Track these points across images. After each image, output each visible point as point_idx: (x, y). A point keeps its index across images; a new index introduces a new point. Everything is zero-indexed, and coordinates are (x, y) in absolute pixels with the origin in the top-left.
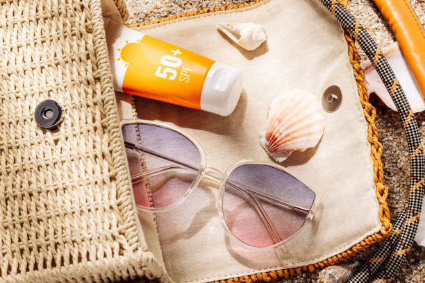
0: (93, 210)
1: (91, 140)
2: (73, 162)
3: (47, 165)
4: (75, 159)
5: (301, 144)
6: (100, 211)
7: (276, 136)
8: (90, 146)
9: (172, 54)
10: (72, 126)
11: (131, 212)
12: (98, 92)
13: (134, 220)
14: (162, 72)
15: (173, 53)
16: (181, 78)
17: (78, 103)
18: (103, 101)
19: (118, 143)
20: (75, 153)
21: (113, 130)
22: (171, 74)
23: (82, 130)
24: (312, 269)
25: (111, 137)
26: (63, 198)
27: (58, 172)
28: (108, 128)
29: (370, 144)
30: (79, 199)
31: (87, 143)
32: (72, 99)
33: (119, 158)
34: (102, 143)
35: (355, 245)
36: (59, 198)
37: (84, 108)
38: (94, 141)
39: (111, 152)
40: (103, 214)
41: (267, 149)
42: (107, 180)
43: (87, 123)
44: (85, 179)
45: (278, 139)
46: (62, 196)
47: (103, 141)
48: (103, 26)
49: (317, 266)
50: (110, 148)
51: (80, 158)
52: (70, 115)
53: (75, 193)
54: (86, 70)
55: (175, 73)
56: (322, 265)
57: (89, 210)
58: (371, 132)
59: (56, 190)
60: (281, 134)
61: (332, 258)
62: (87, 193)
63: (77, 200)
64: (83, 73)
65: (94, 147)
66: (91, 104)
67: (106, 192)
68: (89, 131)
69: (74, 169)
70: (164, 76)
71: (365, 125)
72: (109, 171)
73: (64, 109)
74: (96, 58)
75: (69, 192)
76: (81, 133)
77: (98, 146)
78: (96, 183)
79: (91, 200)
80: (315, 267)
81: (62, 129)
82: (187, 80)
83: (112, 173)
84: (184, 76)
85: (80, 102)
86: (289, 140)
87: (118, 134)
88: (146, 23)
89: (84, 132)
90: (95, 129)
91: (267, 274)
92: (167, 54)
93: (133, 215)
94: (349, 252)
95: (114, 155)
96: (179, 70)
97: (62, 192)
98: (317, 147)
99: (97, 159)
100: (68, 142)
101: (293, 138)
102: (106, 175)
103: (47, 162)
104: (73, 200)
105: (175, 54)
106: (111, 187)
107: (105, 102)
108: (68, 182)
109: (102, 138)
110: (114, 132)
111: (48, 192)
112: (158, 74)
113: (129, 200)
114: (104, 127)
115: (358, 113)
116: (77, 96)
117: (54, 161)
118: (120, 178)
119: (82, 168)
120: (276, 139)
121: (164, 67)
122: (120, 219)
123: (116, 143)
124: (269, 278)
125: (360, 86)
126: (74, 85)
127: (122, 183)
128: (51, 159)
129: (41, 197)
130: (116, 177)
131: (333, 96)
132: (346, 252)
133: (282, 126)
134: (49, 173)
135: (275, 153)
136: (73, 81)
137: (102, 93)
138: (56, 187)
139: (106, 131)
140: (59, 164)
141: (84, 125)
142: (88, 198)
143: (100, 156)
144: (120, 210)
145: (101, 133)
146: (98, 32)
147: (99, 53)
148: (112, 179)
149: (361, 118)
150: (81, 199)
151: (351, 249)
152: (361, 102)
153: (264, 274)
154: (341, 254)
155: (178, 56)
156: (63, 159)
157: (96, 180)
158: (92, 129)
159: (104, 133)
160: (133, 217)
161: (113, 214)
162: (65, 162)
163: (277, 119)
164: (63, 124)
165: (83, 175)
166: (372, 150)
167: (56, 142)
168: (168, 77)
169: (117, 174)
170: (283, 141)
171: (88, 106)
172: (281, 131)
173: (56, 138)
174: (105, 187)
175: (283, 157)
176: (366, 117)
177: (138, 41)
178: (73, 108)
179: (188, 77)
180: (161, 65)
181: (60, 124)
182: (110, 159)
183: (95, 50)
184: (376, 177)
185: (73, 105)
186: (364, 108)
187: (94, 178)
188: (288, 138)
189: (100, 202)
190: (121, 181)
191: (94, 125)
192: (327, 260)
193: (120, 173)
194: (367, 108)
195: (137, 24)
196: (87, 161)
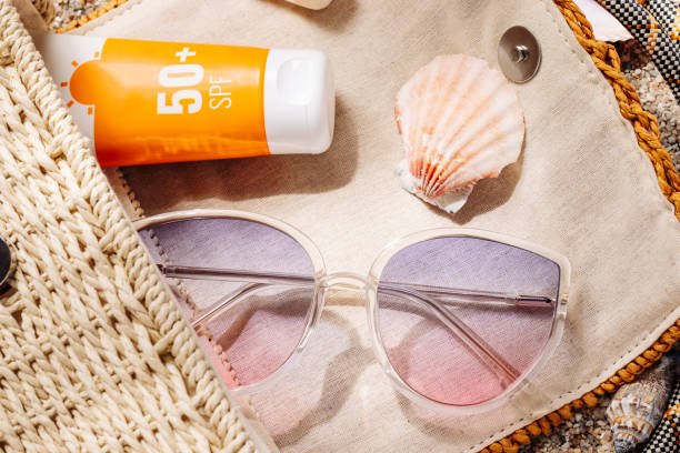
0: (148, 435)
1: (91, 291)
2: (69, 349)
3: (16, 371)
4: (71, 341)
5: (488, 164)
6: (164, 432)
7: (433, 164)
8: (95, 302)
9: (177, 61)
10: (40, 272)
11: (231, 416)
12: (72, 183)
13: (243, 430)
14: (169, 102)
15: (179, 58)
16: (214, 104)
17: (35, 220)
18: (88, 200)
19: (152, 278)
20: (66, 327)
21: (131, 255)
22: (192, 101)
23: (65, 273)
24: (591, 401)
25: (133, 270)
26: (73, 429)
27: (44, 379)
28: (119, 253)
29: (629, 123)
30: (111, 421)
31: (85, 298)
32: (20, 215)
33: (164, 309)
34: (116, 288)
35: (668, 331)
36: (66, 434)
37: (53, 227)
38: (99, 290)
39: (143, 301)
40: (172, 435)
41: (421, 195)
42: (155, 363)
43: (69, 257)
44: (108, 376)
45: (439, 169)
46: (72, 426)
47: (119, 282)
48: (31, 44)
49: (600, 392)
50: (139, 293)
51: (81, 335)
52: (27, 251)
53: (95, 411)
54: (30, 146)
55: (197, 96)
56: (610, 387)
57: (140, 438)
58: (623, 97)
59: (53, 418)
60: (441, 157)
61: (625, 368)
62: (122, 405)
63: (106, 425)
64: (25, 156)
65: (103, 302)
66: (65, 213)
67: (161, 389)
68: (79, 272)
69: (75, 361)
70: (177, 109)
71: (605, 88)
72: (153, 343)
73: (10, 241)
74: (41, 115)
75: (81, 414)
76: (65, 281)
77: (109, 296)
78: (134, 376)
79: (136, 416)
80: (597, 396)
81: (21, 286)
82: (226, 103)
83: (161, 344)
84: (218, 98)
85: (40, 216)
86: (462, 164)
87: (144, 259)
88: (90, 16)
89: (70, 276)
90: (92, 263)
91: (509, 440)
92: (168, 64)
93: (236, 420)
94: (659, 347)
95: (152, 305)
96: (203, 88)
97: (68, 417)
98: (521, 158)
99: (118, 326)
100: (42, 309)
101: (470, 157)
102: (150, 353)
103: (13, 365)
104: (96, 427)
105: (183, 59)
106: (168, 376)
107: (93, 200)
108: (72, 393)
109: (112, 278)
110: (134, 258)
111: (37, 426)
112: (162, 109)
113: (218, 391)
114: (110, 253)
115: (583, 67)
116: (30, 206)
117: (29, 356)
118: (183, 350)
119: (92, 354)
120: (435, 169)
121: (170, 93)
122: (212, 436)
123: (146, 279)
124: (515, 448)
125: (568, 12)
126: (14, 185)
127: (190, 360)
128: (19, 355)
129: (26, 444)
130: (174, 351)
131: (519, 48)
132: (651, 348)
133: (439, 139)
134: (26, 386)
135: (439, 198)
136: (8, 177)
137: (80, 183)
138: (51, 412)
139: (116, 260)
140: (42, 362)
141: (66, 263)
142: (130, 413)
143: (121, 317)
144: (207, 418)
145: (108, 267)
146: (27, 58)
147: (44, 102)
148: (166, 356)
149: (592, 76)
150: (115, 419)
151: (660, 341)
152: (582, 43)
153: (504, 442)
154: (642, 355)
155: (190, 60)
156: (46, 347)
157: (130, 369)
158: (84, 266)
159: (113, 265)
160: (239, 425)
161: (192, 430)
162: (51, 352)
163: (424, 129)
164: (19, 275)
165: (99, 368)
166: (638, 134)
167: (17, 315)
168: (186, 109)
169: (172, 344)
170: (450, 168)
171: (59, 220)
172: (440, 151)
173: (13, 308)
174: (156, 378)
175: (458, 200)
176: (602, 71)
177: (97, 54)
178: (29, 233)
179: (227, 98)
180: (163, 89)
181: (13, 277)
182: (146, 318)
183: (33, 97)
184: (664, 183)
185: (28, 228)
186: (591, 53)
187: (126, 367)
188: (459, 160)
189: (158, 415)
190: (187, 356)
191: (87, 255)
192: (617, 374)
193: (178, 340)
194: (597, 53)
195: (74, 22)
196: (98, 336)
